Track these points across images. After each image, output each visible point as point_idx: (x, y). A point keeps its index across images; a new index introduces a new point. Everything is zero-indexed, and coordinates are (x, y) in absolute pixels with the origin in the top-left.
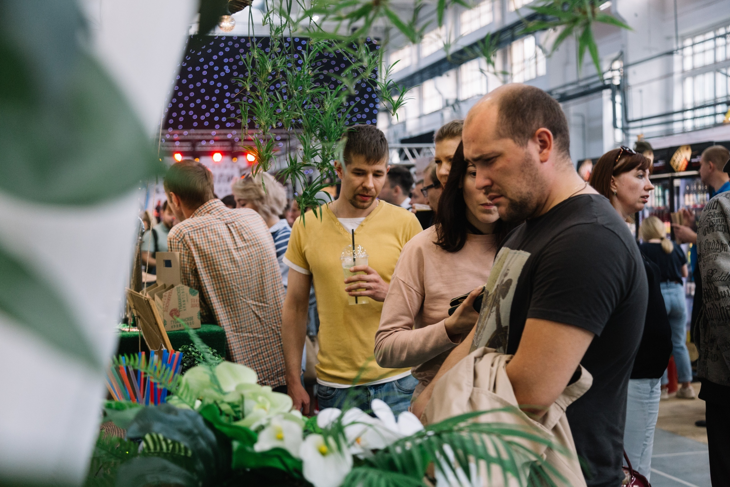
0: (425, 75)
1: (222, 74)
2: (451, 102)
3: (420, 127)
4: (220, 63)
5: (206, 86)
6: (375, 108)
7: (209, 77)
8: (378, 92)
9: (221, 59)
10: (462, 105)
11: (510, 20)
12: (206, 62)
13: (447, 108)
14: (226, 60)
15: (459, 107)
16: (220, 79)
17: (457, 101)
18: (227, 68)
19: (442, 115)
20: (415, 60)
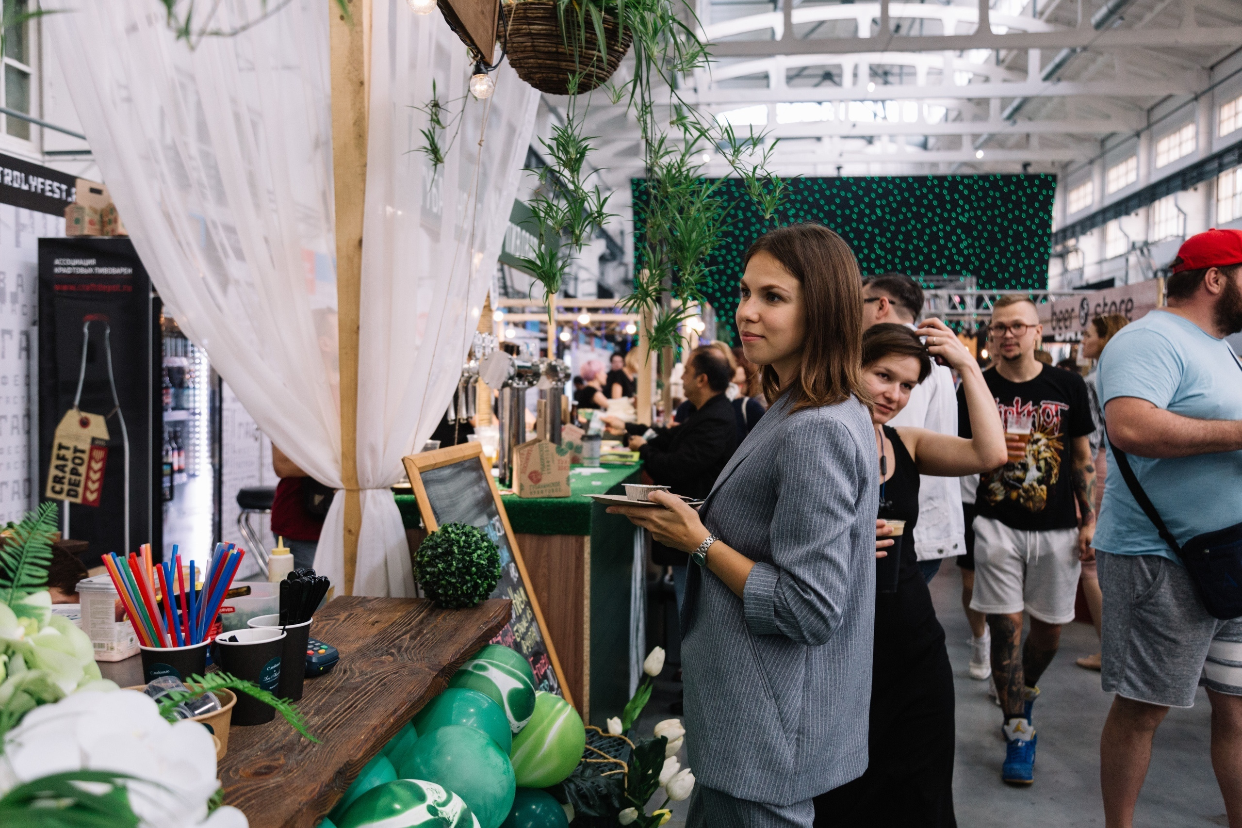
0: (1108, 215)
1: (874, 217)
2: (1138, 245)
3: (1101, 274)
4: (872, 206)
5: (855, 230)
6: (1046, 252)
7: (860, 221)
8: (1050, 235)
9: (872, 201)
10: (1153, 249)
11: (1217, 148)
12: (857, 205)
13: (1133, 252)
14: (878, 203)
15: (1149, 250)
16: (872, 223)
17: (1146, 244)
18: (878, 211)
19: (1127, 260)
20: (1097, 197)
